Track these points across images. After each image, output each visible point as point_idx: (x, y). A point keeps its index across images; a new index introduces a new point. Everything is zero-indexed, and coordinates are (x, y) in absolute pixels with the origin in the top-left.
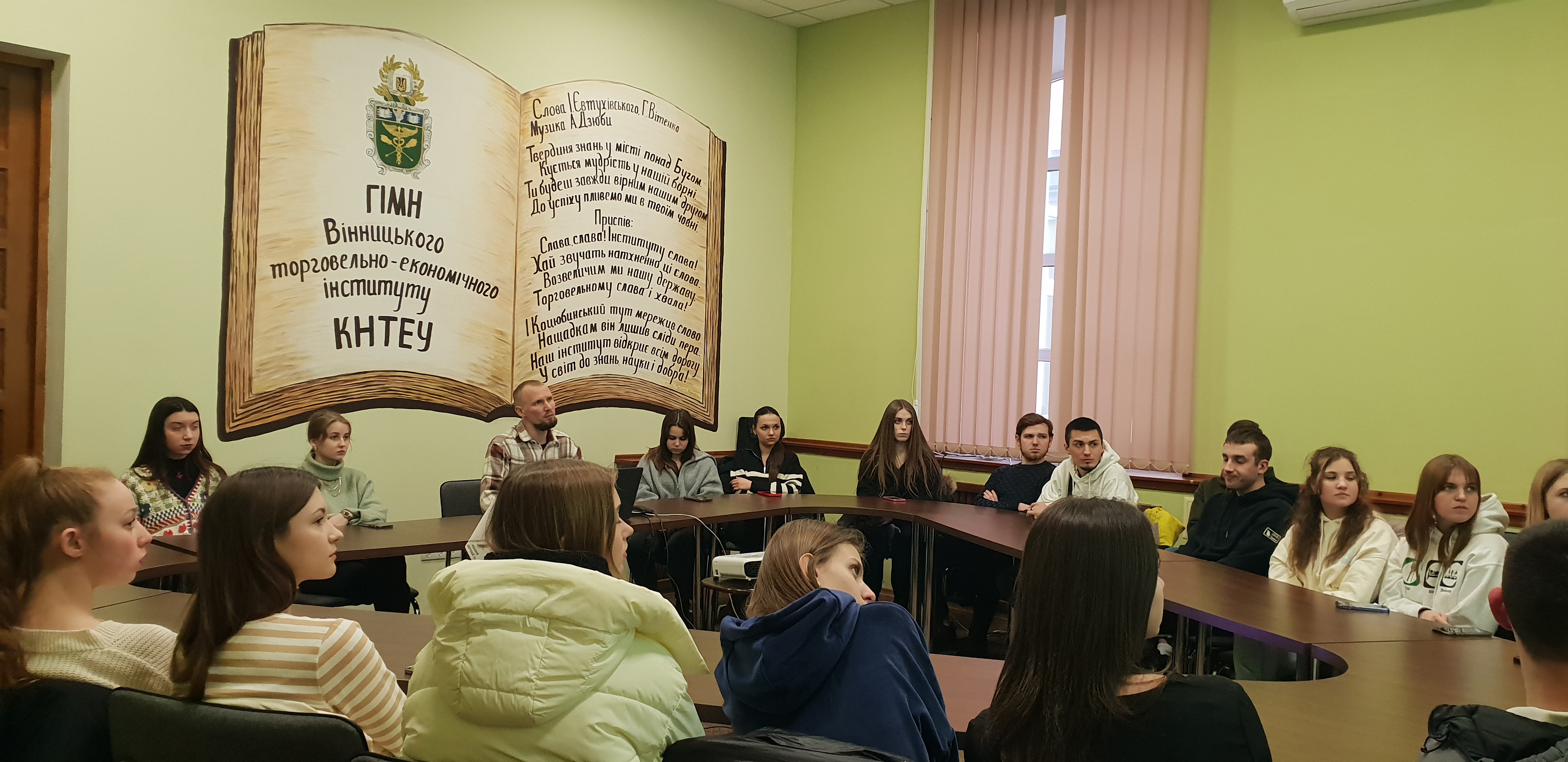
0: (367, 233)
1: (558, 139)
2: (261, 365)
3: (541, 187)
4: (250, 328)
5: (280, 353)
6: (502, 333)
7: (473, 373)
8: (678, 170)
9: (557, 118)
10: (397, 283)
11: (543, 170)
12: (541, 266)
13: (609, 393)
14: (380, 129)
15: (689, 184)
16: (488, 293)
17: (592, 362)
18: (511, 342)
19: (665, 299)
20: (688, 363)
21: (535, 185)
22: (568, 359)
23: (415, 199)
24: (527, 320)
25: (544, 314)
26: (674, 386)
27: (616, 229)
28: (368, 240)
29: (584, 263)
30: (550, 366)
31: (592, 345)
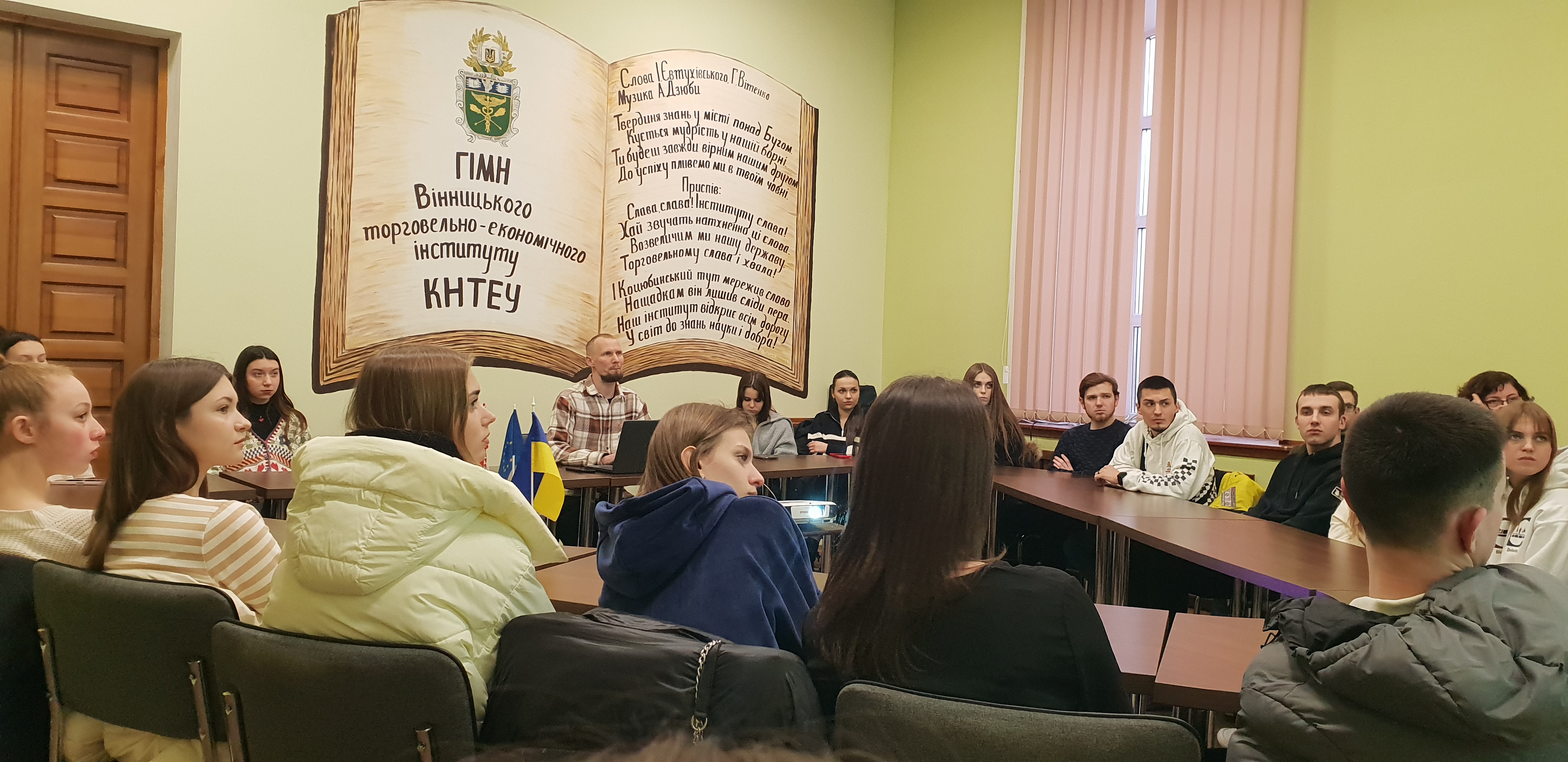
0: (456, 198)
1: (646, 108)
2: (353, 323)
3: (628, 154)
4: (343, 287)
5: (372, 311)
6: (589, 297)
7: (560, 335)
8: (767, 137)
9: (645, 87)
10: (485, 246)
11: (631, 138)
12: (627, 232)
13: (697, 357)
14: (469, 99)
15: (779, 151)
16: (575, 257)
17: (679, 326)
18: (598, 306)
19: (753, 266)
20: (777, 330)
21: (622, 153)
22: (654, 323)
23: (503, 166)
24: (613, 284)
25: (631, 279)
26: (762, 352)
27: (704, 196)
28: (457, 204)
29: (671, 229)
30: (637, 330)
31: (679, 309)
